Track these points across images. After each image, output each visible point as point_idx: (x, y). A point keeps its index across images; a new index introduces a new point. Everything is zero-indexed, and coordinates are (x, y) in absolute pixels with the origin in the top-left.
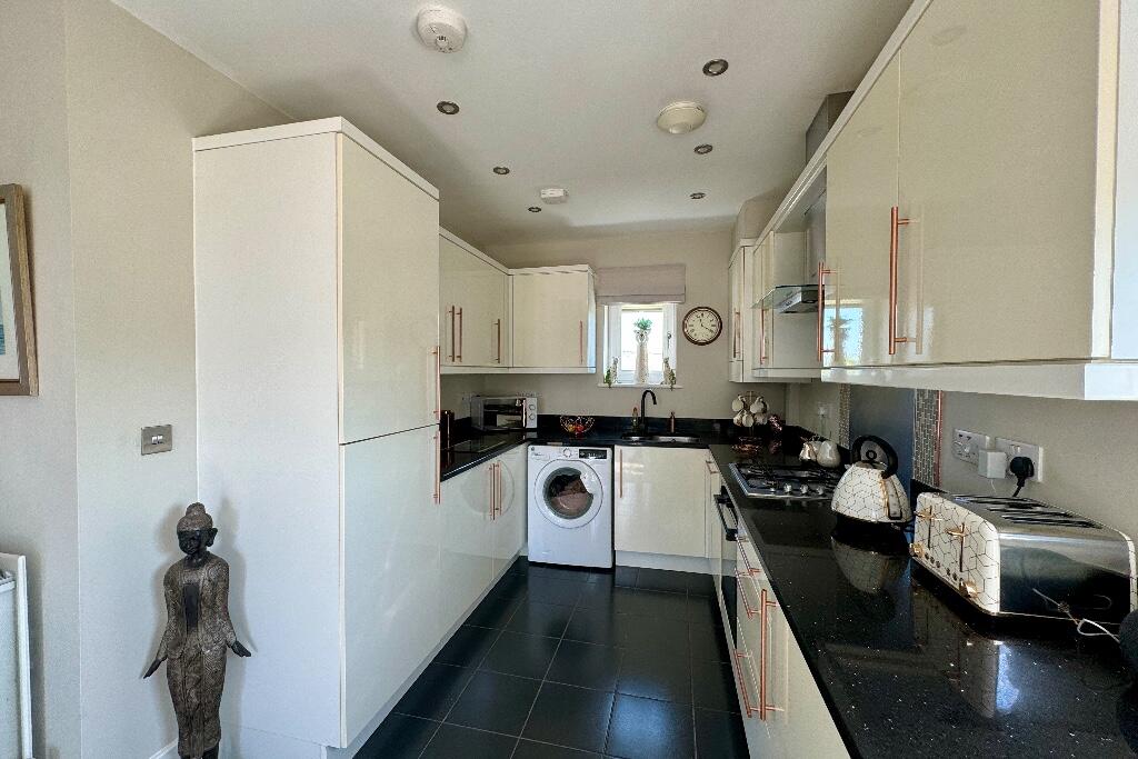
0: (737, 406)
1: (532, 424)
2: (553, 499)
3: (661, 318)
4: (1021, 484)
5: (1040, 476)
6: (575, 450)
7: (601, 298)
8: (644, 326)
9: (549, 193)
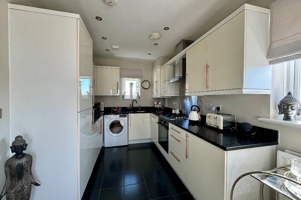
0: (155, 103)
1: (103, 110)
2: (112, 129)
3: (136, 82)
4: (218, 111)
5: (221, 110)
6: (118, 116)
7: (121, 76)
8: (132, 84)
9: (114, 47)
